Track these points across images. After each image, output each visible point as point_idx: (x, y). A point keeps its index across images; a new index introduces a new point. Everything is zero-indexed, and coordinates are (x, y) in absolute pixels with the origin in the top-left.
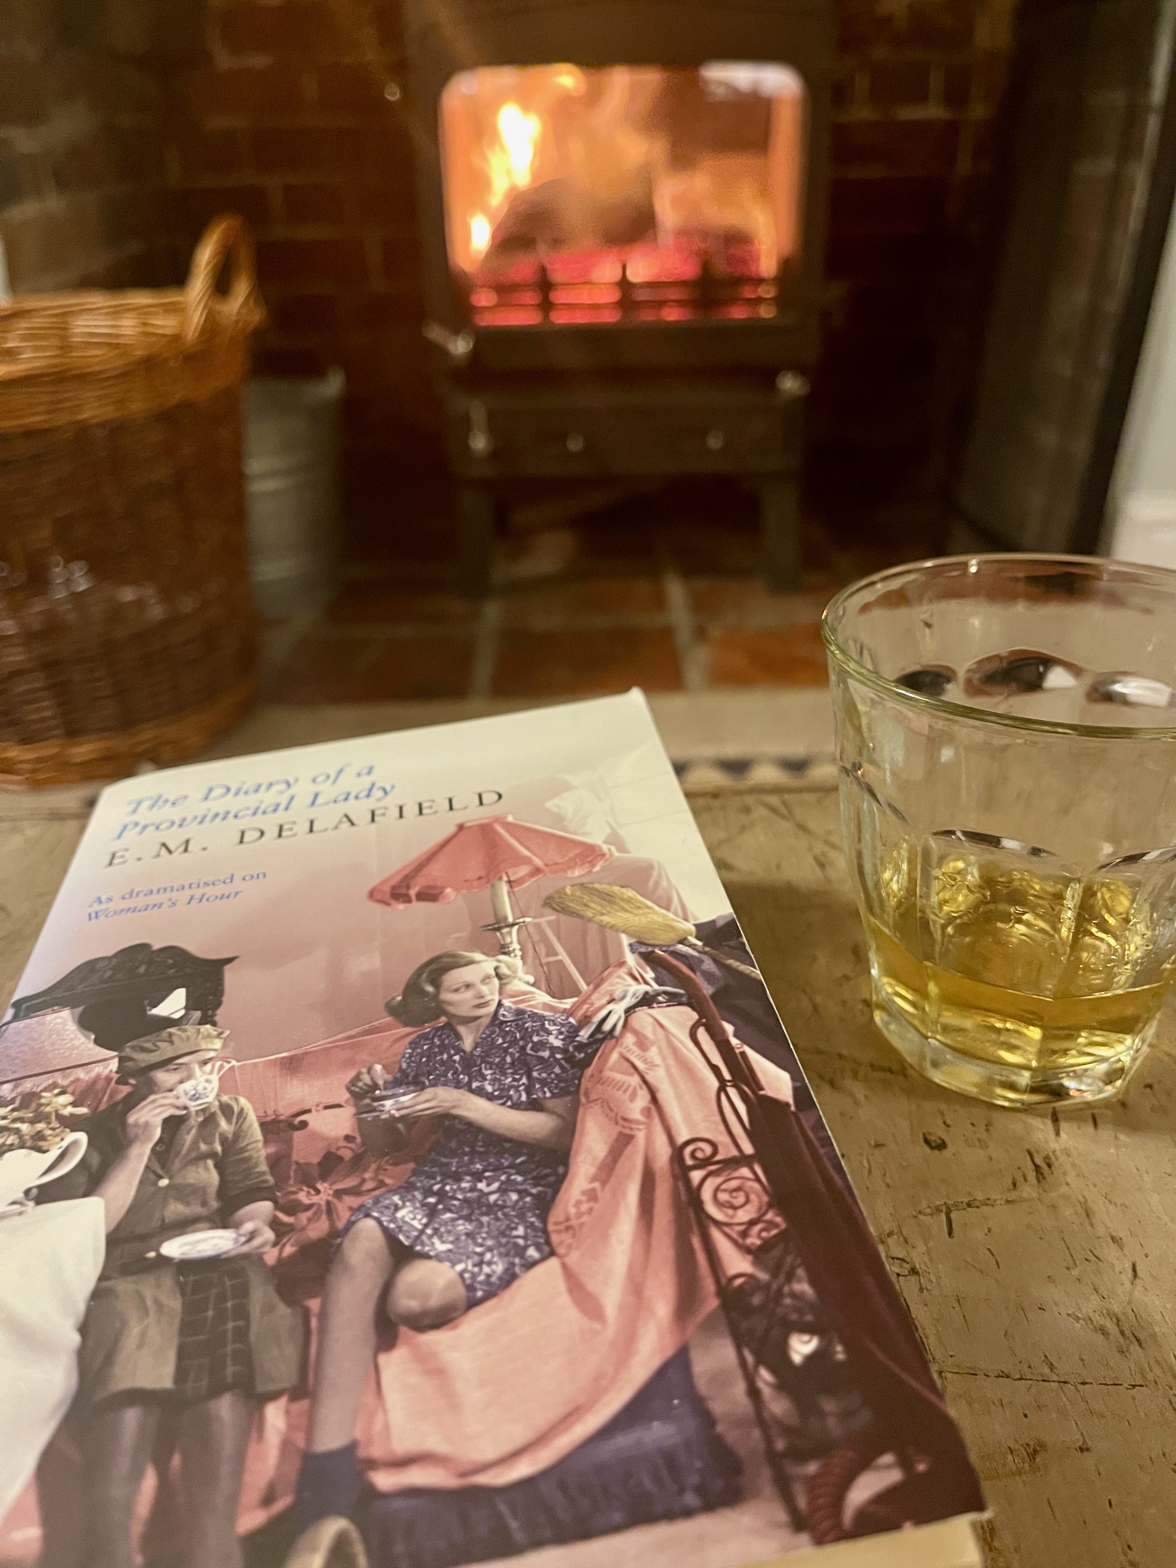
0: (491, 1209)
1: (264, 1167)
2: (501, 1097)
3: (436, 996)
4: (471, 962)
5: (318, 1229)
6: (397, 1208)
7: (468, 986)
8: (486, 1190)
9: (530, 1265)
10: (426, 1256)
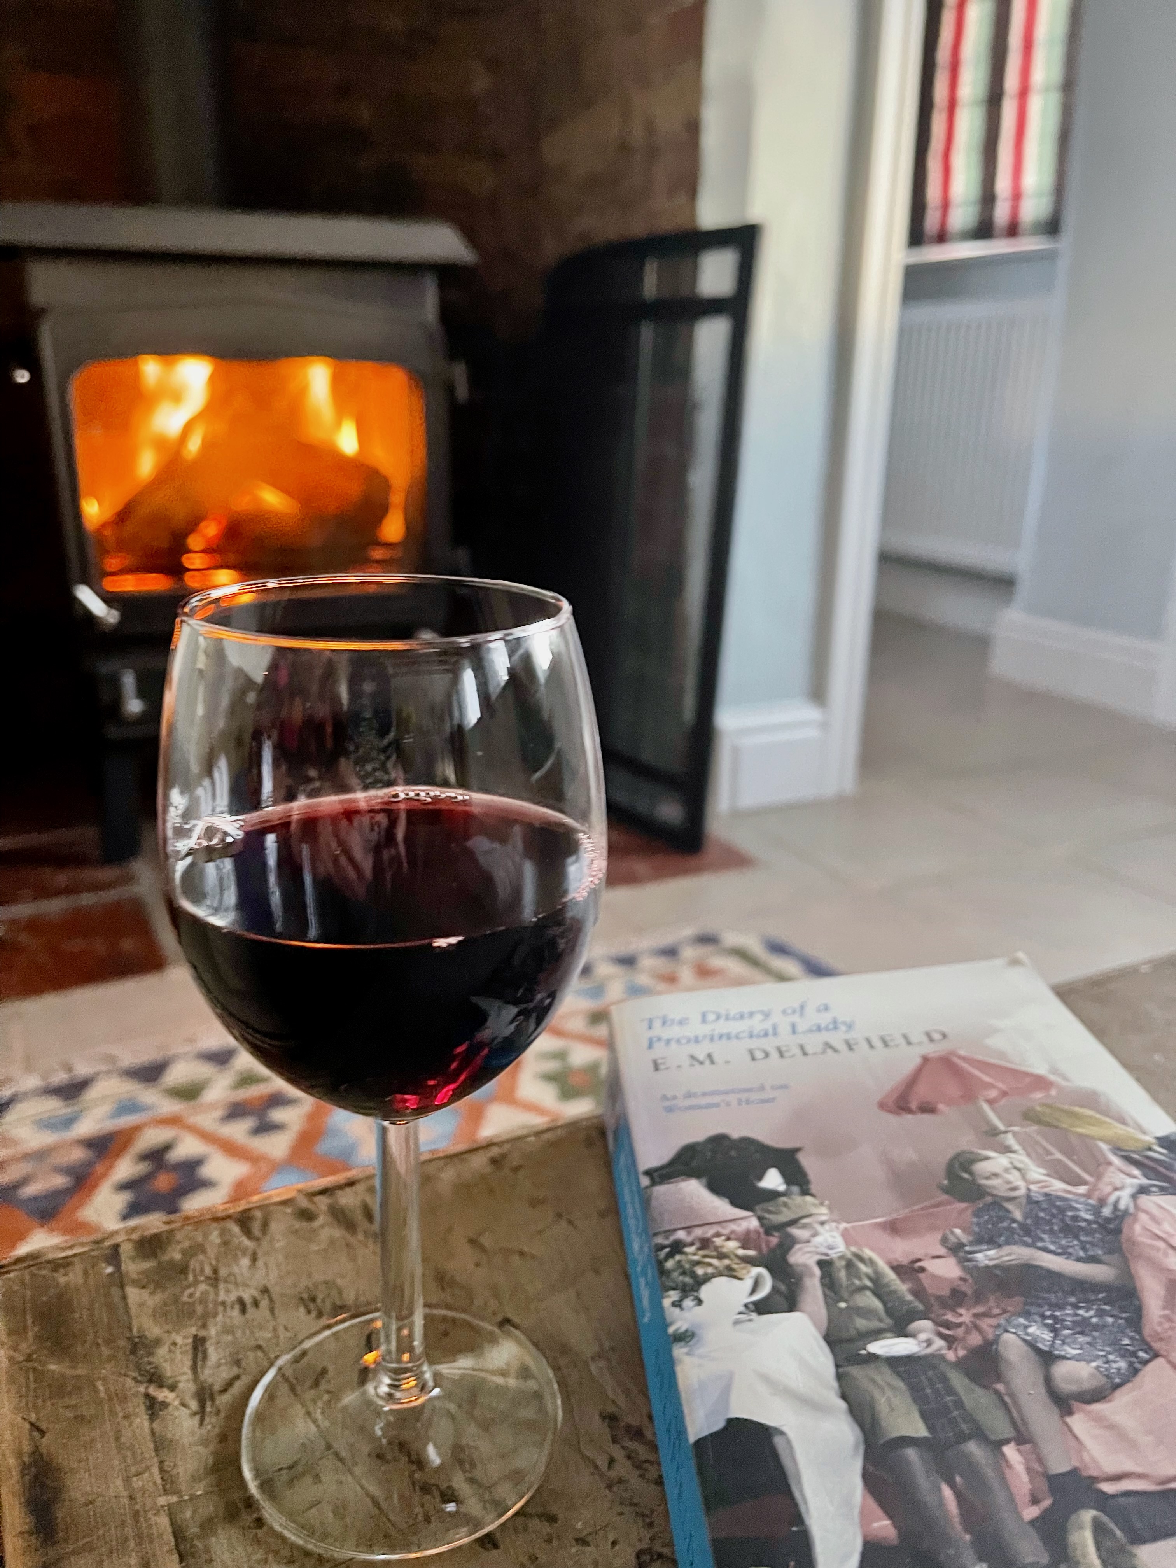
0: (1096, 1327)
1: (909, 1297)
2: (1064, 1253)
3: (974, 1181)
4: (987, 1158)
5: (975, 1340)
6: (1026, 1327)
7: (996, 1175)
8: (1087, 1315)
9: (1146, 1362)
10: (1064, 1358)
